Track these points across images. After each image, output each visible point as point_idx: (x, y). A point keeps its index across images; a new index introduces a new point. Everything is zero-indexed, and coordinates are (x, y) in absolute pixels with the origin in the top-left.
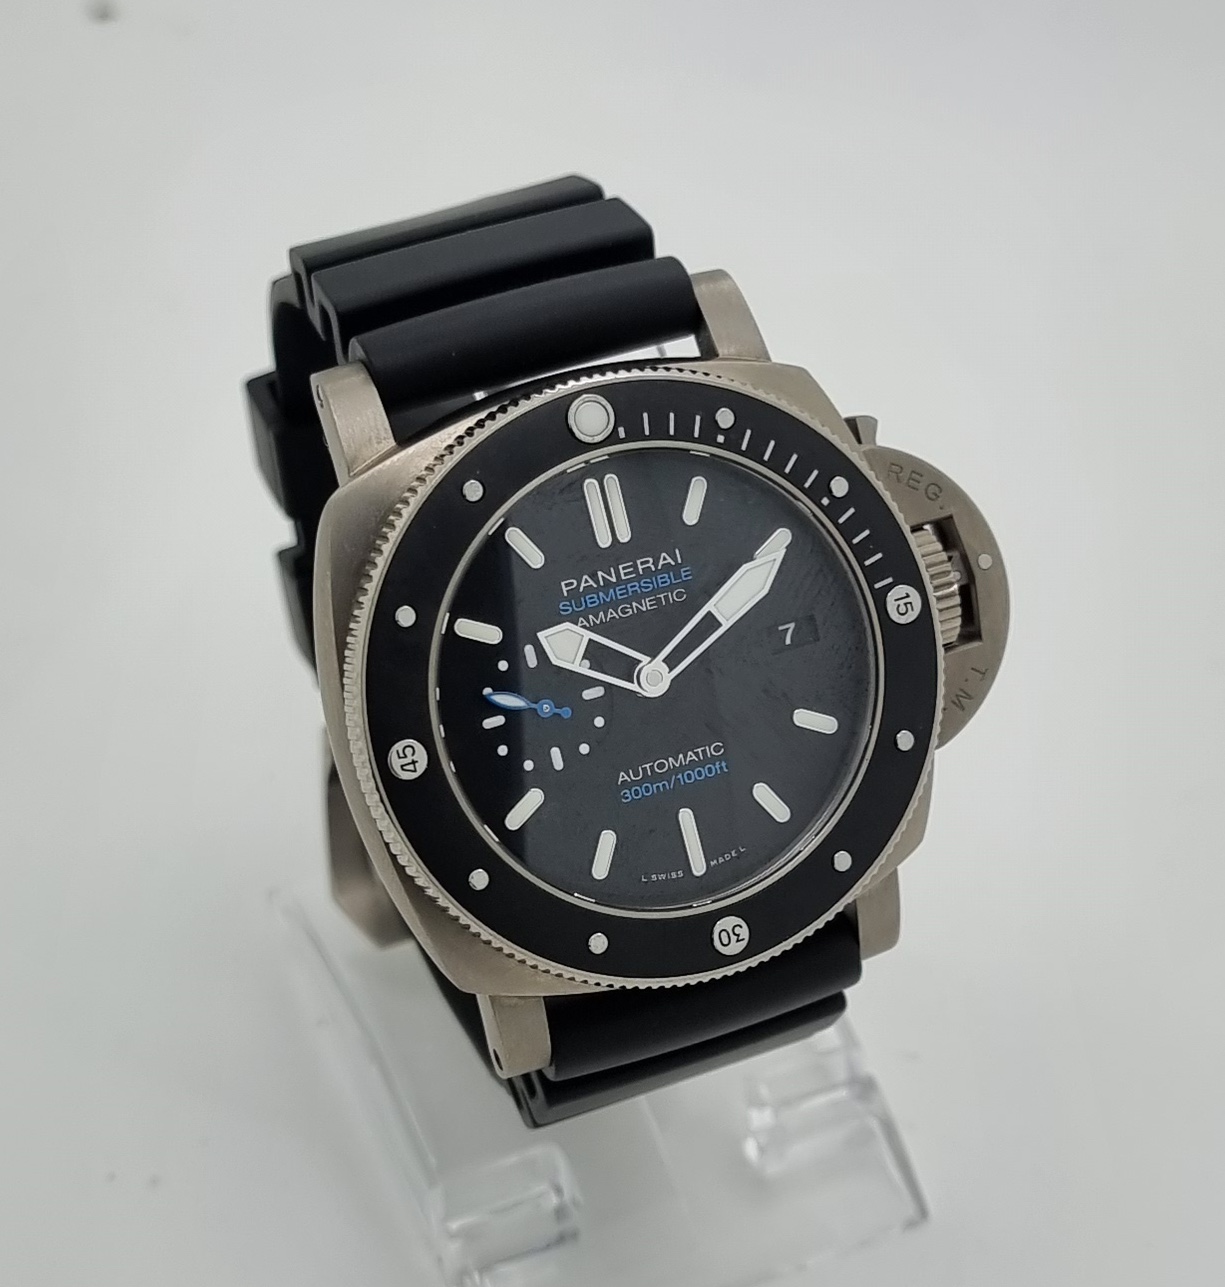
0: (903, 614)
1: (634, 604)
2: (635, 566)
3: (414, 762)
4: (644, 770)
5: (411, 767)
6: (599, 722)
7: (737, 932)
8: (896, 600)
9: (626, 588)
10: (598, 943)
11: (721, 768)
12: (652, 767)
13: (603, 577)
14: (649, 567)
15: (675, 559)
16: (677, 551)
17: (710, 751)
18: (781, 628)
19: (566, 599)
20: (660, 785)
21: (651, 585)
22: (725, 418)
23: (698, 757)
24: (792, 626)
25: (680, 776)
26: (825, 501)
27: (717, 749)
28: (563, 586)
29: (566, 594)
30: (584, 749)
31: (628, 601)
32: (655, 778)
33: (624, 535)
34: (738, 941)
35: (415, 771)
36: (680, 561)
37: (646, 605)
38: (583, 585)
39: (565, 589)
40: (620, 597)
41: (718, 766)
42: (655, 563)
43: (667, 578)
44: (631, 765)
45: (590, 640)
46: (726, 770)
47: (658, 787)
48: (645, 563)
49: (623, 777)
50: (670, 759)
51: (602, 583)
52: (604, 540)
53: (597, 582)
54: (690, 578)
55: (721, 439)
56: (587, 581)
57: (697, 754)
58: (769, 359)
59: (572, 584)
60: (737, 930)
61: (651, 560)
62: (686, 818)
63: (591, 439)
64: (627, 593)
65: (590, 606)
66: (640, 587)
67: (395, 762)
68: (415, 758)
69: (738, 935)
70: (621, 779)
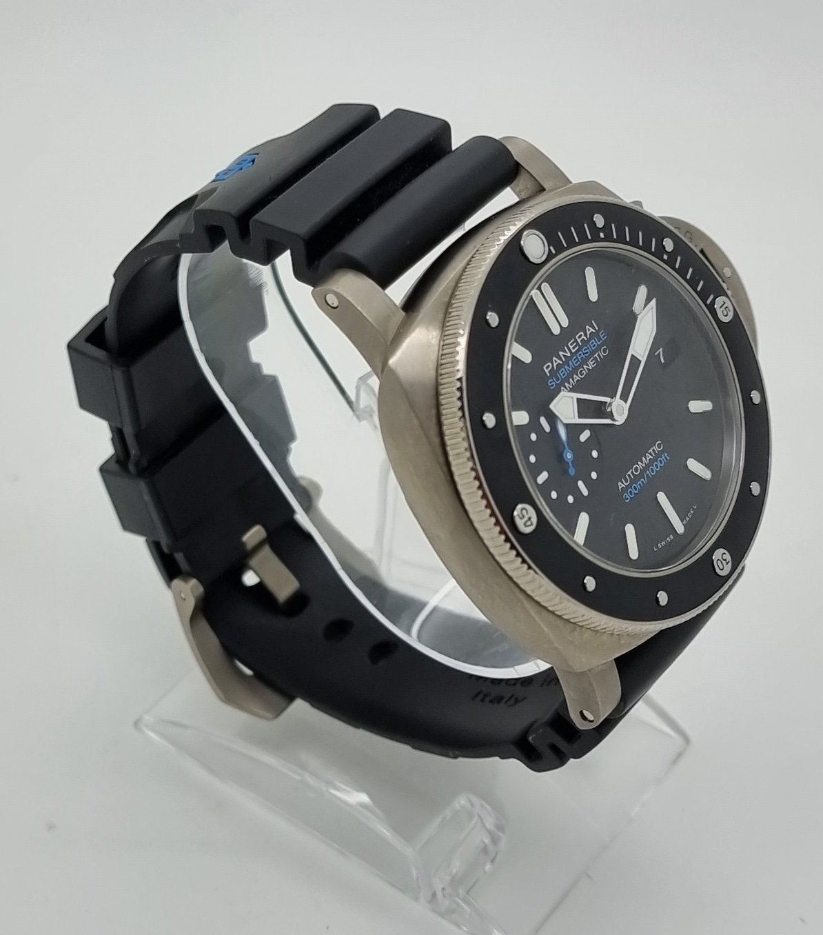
0: (726, 316)
1: (585, 367)
2: (576, 341)
3: (530, 519)
4: (629, 475)
5: (529, 523)
6: (595, 454)
7: (724, 558)
8: (720, 308)
9: (577, 358)
10: (663, 598)
11: (665, 458)
12: (632, 472)
13: (563, 355)
14: (583, 339)
15: (594, 328)
16: (593, 322)
17: (656, 448)
18: (656, 354)
19: (551, 377)
20: (640, 482)
21: (588, 350)
22: (599, 220)
23: (652, 455)
24: (661, 350)
25: (648, 472)
26: (665, 257)
27: (659, 446)
28: (545, 369)
29: (548, 374)
30: (594, 475)
31: (581, 366)
32: (635, 479)
33: (565, 323)
34: (727, 563)
35: (532, 524)
36: (597, 328)
37: (591, 365)
38: (555, 365)
39: (547, 371)
40: (576, 365)
41: (663, 457)
42: (586, 335)
43: (595, 342)
44: (621, 476)
45: (578, 399)
46: (668, 458)
47: (640, 484)
48: (580, 337)
49: (621, 485)
50: (639, 463)
51: (564, 360)
52: (556, 330)
53: (561, 359)
54: (606, 337)
55: (602, 235)
56: (556, 361)
57: (650, 454)
58: (571, 183)
59: (549, 366)
60: (724, 557)
61: (582, 333)
62: (662, 497)
63: (539, 260)
64: (578, 360)
65: (563, 377)
66: (584, 354)
67: (520, 523)
68: (529, 515)
69: (725, 560)
70: (620, 488)
